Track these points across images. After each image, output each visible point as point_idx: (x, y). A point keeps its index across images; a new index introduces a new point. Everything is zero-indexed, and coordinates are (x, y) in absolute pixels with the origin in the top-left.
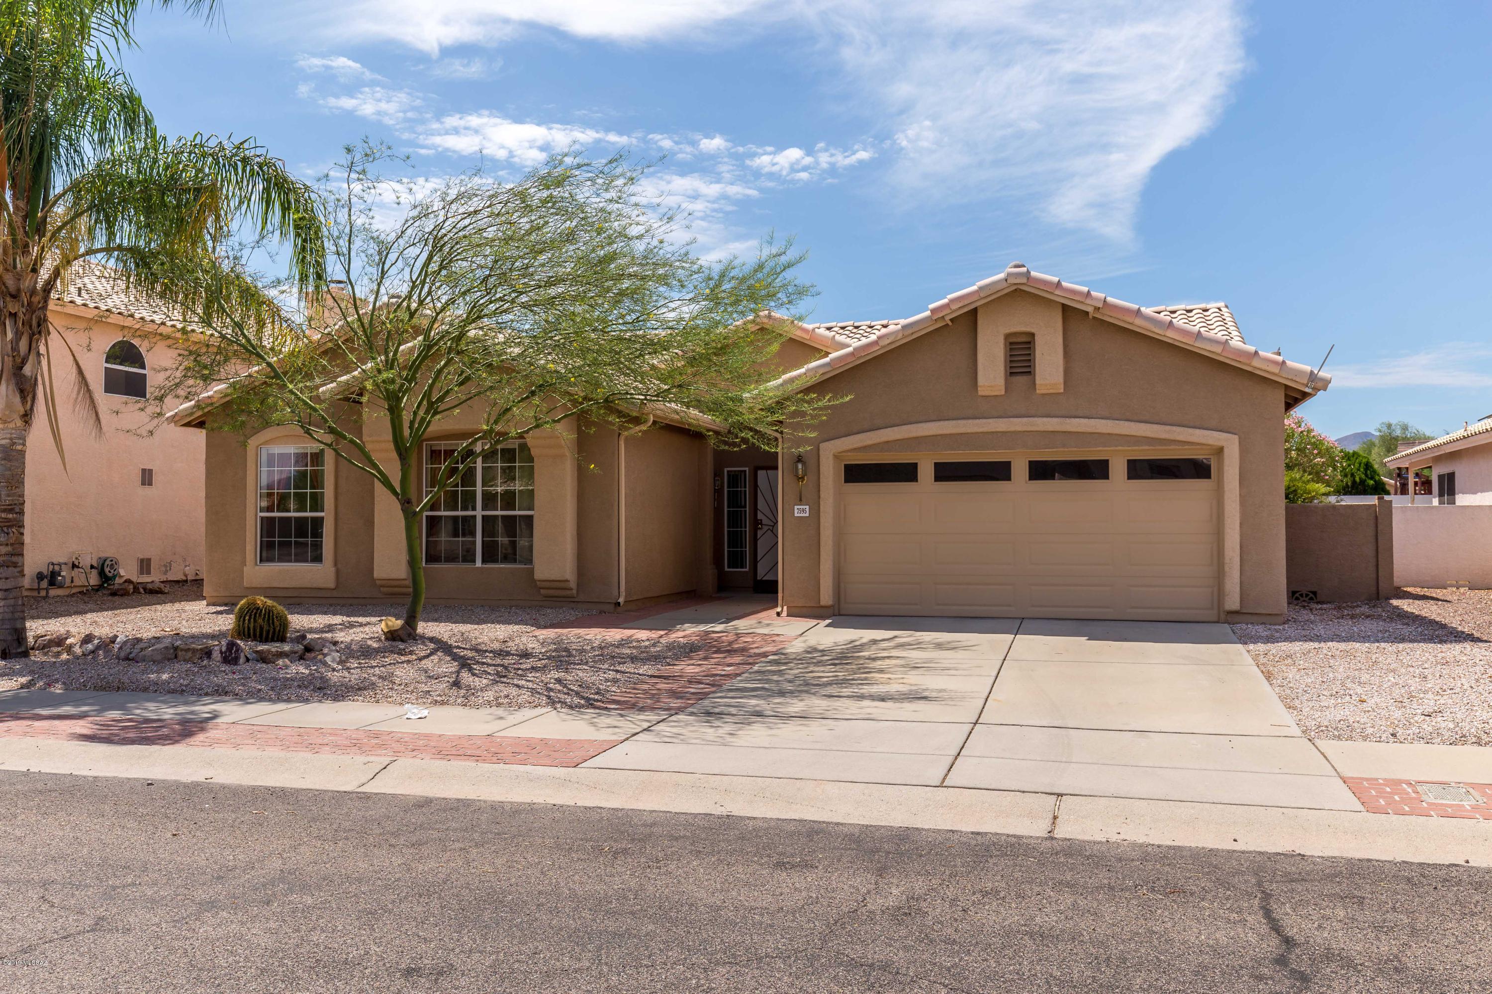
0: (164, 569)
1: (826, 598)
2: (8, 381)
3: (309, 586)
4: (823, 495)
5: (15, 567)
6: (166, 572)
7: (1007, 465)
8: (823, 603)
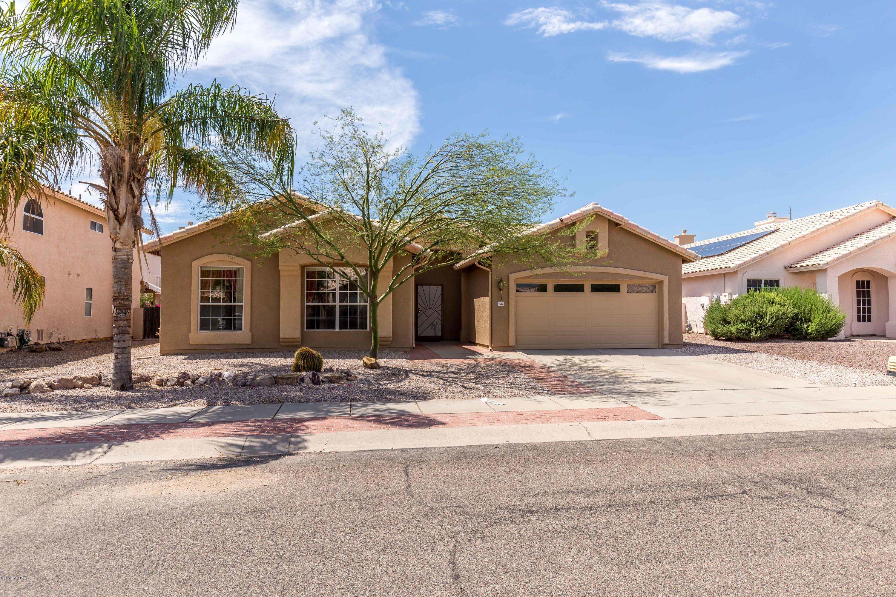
0: (49, 336)
1: (512, 343)
2: (128, 220)
3: (234, 343)
4: (510, 297)
5: (128, 334)
6: (50, 338)
7: (582, 286)
8: (510, 345)
